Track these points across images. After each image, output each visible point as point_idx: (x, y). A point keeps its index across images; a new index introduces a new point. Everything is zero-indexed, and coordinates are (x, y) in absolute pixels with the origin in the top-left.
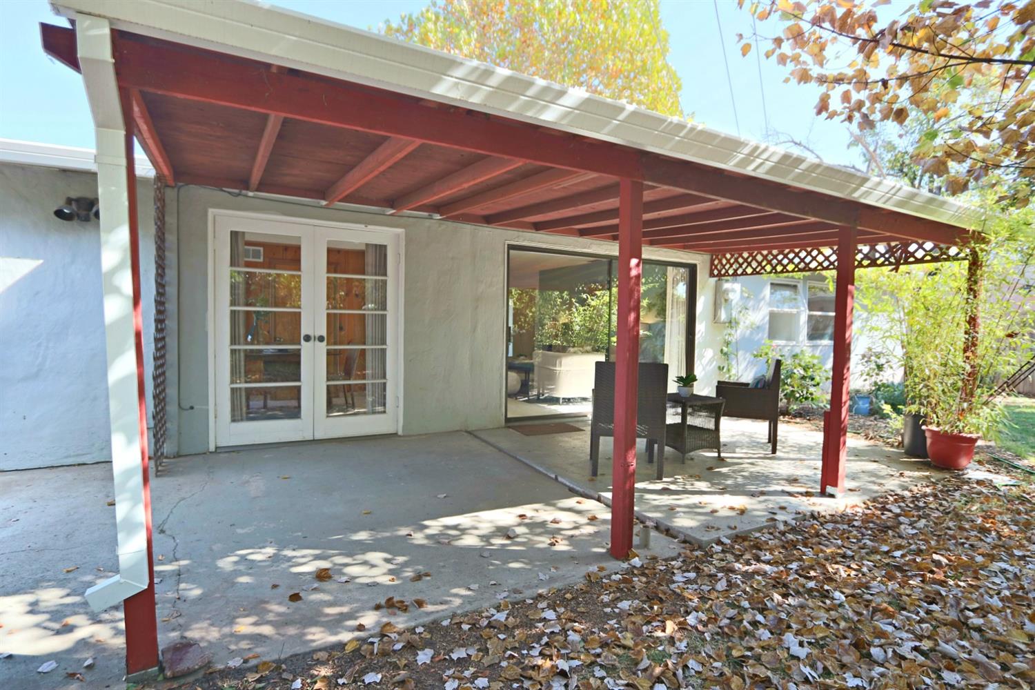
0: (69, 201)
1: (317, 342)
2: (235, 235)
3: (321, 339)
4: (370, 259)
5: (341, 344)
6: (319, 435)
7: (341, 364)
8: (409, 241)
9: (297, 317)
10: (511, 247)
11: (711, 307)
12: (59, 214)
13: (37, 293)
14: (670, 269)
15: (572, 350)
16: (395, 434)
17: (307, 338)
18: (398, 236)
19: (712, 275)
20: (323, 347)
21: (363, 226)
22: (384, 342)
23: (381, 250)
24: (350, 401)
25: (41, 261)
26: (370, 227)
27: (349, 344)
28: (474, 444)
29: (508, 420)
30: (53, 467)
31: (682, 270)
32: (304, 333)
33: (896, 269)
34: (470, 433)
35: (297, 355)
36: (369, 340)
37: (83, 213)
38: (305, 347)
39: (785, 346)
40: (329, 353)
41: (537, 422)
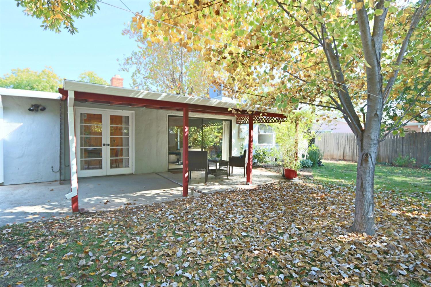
0: (32, 106)
1: (107, 146)
2: (81, 114)
3: (108, 145)
4: (124, 120)
5: (114, 146)
6: (108, 174)
7: (114, 153)
8: (136, 115)
9: (101, 139)
10: (169, 116)
11: (237, 133)
12: (30, 110)
13: (22, 132)
14: (223, 121)
15: (192, 147)
16: (132, 174)
17: (104, 145)
18: (133, 113)
19: (237, 123)
20: (109, 148)
21: (121, 111)
22: (128, 145)
23: (127, 118)
24: (117, 165)
25: (22, 124)
26: (124, 111)
27: (117, 146)
28: (157, 176)
29: (169, 170)
30: (27, 184)
31: (227, 122)
32: (103, 143)
33: (280, 123)
34: (156, 173)
35: (101, 150)
36: (124, 145)
37: (36, 109)
38: (103, 148)
39: (267, 146)
40: (111, 149)
41: (178, 170)
